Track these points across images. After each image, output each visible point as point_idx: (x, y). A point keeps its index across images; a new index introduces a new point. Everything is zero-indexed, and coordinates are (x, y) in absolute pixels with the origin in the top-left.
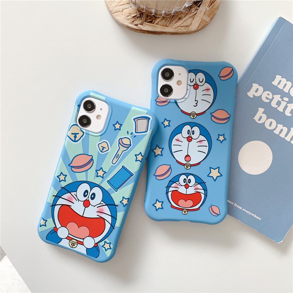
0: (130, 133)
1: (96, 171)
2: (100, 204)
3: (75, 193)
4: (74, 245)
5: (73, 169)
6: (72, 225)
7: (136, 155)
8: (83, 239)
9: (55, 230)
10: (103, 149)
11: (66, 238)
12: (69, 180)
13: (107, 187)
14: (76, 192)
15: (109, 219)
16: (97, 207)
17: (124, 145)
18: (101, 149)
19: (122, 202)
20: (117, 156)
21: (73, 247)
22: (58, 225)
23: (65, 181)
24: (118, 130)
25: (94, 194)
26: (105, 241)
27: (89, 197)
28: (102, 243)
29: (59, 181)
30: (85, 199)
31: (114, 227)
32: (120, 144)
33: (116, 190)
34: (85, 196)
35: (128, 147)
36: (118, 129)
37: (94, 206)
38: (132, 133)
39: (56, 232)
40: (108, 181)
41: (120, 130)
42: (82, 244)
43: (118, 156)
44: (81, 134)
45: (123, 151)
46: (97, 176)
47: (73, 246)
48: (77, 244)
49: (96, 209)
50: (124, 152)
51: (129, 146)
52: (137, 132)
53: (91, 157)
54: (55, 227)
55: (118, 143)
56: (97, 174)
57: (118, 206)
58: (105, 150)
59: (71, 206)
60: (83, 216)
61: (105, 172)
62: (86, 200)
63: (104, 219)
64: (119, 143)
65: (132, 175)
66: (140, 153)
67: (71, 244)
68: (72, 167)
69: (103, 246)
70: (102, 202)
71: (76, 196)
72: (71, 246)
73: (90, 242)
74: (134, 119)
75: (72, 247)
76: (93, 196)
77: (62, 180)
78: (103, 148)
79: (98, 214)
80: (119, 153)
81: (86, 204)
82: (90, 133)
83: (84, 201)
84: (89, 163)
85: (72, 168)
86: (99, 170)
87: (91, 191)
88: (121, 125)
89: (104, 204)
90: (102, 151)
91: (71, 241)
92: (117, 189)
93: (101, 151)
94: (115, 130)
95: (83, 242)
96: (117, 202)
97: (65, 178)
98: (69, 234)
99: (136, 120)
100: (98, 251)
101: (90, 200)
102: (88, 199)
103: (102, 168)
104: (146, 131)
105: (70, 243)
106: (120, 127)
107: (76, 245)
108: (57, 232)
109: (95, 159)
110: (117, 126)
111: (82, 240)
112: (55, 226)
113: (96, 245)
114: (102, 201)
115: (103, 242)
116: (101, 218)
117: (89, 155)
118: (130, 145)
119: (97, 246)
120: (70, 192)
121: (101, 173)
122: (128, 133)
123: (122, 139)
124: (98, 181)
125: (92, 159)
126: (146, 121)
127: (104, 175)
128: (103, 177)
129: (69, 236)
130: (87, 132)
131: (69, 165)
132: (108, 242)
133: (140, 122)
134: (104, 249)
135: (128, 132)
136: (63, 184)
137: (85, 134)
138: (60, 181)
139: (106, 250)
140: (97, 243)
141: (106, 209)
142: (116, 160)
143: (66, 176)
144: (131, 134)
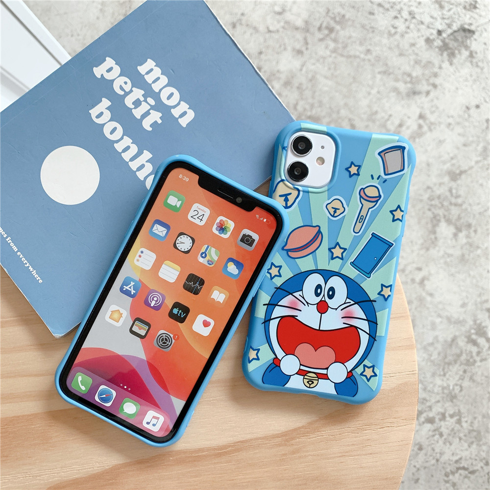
0: (376, 177)
1: (330, 249)
2: (345, 303)
3: (300, 293)
4: (313, 383)
5: (292, 254)
6: (304, 349)
7: (391, 212)
8: (327, 369)
9: (276, 362)
10: (335, 212)
11: (296, 373)
12: (287, 274)
13: (352, 273)
14: (302, 290)
15: (364, 325)
16: (342, 310)
17: (369, 199)
18: (332, 211)
19: (382, 293)
20: (360, 219)
21: (312, 386)
22: (280, 353)
23: (280, 276)
24: (354, 176)
25: (332, 289)
26: (364, 365)
27: (324, 295)
28: (360, 370)
29: (270, 277)
30: (318, 299)
31: (374, 337)
32: (362, 199)
33: (368, 276)
34: (317, 295)
35: (377, 201)
36: (354, 174)
37: (336, 309)
38: (379, 176)
39: (277, 366)
40: (352, 264)
41: (358, 174)
42: (325, 377)
43: (362, 219)
44: (295, 193)
45: (370, 208)
46: (333, 258)
47: (310, 385)
48: (318, 380)
49: (340, 313)
50: (370, 210)
51: (378, 198)
52: (387, 173)
53: (318, 228)
54: (274, 359)
55: (359, 196)
56: (331, 254)
57: (375, 301)
58: (338, 212)
59: (297, 316)
60: (319, 330)
61: (345, 249)
62: (321, 301)
63: (356, 328)
64: (361, 197)
65: (391, 245)
66: (399, 207)
67: (308, 382)
68: (288, 251)
69: (362, 374)
70: (348, 300)
71: (303, 298)
72: (308, 385)
73: (338, 372)
74: (379, 154)
75: (310, 388)
76: (331, 293)
77: (276, 276)
78: (336, 210)
79: (345, 321)
80: (363, 213)
81: (322, 308)
82: (310, 189)
83: (317, 304)
84: (315, 238)
85: (289, 253)
86: (335, 248)
87: (326, 284)
88: (359, 167)
89: (352, 303)
90: (335, 215)
91: (306, 377)
92: (368, 274)
93: (333, 216)
94: (351, 176)
95: (327, 374)
96: (373, 296)
97: (279, 271)
98: (301, 365)
99: (382, 154)
100: (355, 383)
101: (327, 300)
102: (323, 299)
103: (338, 244)
104: (402, 168)
105: (306, 381)
106: (358, 170)
107: (316, 382)
108: (280, 367)
109: (325, 231)
110: (354, 170)
111: (324, 372)
112: (274, 356)
113: (350, 374)
114: (347, 298)
115: (362, 366)
116: (352, 326)
117: (314, 225)
118: (380, 196)
119: (353, 375)
120: (291, 293)
121: (337, 252)
122: (373, 178)
123: (363, 189)
124: (335, 266)
125: (319, 232)
126: (399, 152)
127: (344, 254)
128: (342, 259)
129: (302, 368)
130: (306, 189)
131: (283, 249)
132: (370, 365)
133: (389, 156)
134: (364, 378)
135: (372, 176)
136: (278, 282)
137: (301, 193)
138: (272, 278)
139: (368, 380)
140: (351, 371)
141: (357, 310)
142: (359, 225)
143: (280, 267)
144: (378, 179)
